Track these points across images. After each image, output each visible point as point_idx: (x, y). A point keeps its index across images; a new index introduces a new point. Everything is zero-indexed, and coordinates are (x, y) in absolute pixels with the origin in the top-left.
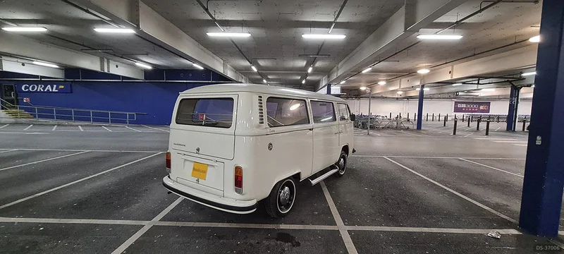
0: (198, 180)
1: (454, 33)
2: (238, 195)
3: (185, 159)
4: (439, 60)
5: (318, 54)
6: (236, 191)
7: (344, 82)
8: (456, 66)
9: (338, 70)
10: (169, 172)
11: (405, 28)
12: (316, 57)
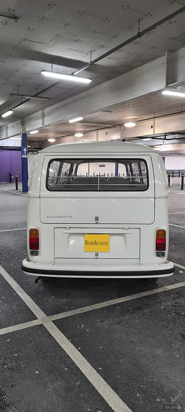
0: (97, 255)
2: (159, 258)
3: (71, 234)
4: (147, 113)
5: (35, 96)
6: (158, 255)
7: (37, 131)
8: (157, 121)
9: (43, 116)
10: (36, 254)
11: (167, 84)
12: (29, 99)
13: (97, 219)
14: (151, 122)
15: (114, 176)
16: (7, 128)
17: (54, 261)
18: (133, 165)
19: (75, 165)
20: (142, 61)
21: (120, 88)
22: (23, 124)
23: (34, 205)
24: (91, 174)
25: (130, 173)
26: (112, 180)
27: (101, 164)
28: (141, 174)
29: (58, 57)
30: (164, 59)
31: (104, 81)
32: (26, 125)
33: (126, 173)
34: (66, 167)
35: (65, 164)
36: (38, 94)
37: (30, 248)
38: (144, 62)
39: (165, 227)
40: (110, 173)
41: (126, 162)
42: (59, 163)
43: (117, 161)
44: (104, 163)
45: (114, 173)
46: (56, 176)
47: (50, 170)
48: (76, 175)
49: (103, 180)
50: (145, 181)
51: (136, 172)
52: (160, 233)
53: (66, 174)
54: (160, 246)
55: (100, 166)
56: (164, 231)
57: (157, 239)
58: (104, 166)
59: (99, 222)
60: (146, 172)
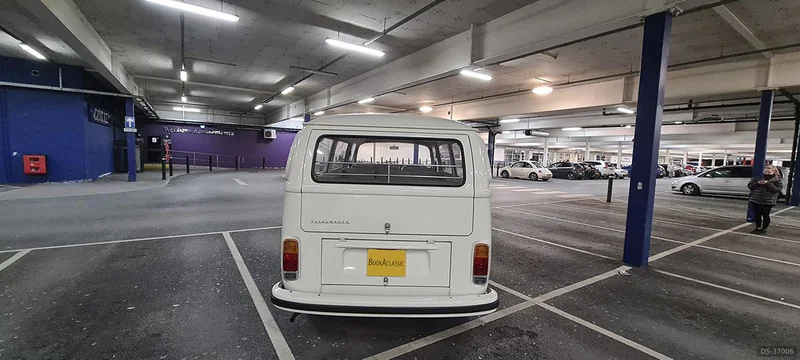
0: (386, 280)
1: (485, 73)
2: (478, 286)
3: (347, 248)
4: (445, 98)
5: (320, 70)
6: (476, 281)
7: (322, 113)
8: (455, 107)
9: (329, 95)
10: (294, 277)
11: (472, 61)
12: (312, 74)
13: (387, 226)
14: (448, 108)
15: (412, 163)
16: (289, 108)
17: (321, 290)
18: (440, 147)
19: (354, 146)
20: (444, 34)
21: (417, 65)
22: (306, 103)
23: (292, 203)
24: (378, 160)
25: (436, 159)
26: (409, 169)
27: (392, 144)
28: (453, 161)
29: (346, 23)
30: (469, 33)
31: (399, 57)
32: (310, 105)
33: (430, 159)
34: (342, 147)
35: (340, 143)
36: (323, 68)
37: (285, 270)
38: (447, 36)
39: (488, 241)
40: (406, 159)
41: (430, 143)
42: (331, 141)
43: (417, 141)
44: (397, 144)
45: (412, 159)
46: (326, 160)
47: (318, 152)
48: (355, 161)
49: (396, 168)
50: (460, 171)
51: (446, 158)
52: (481, 248)
53: (340, 157)
54: (480, 268)
55: (391, 148)
56: (486, 247)
57: (475, 259)
58: (397, 148)
59: (392, 230)
60: (461, 158)
